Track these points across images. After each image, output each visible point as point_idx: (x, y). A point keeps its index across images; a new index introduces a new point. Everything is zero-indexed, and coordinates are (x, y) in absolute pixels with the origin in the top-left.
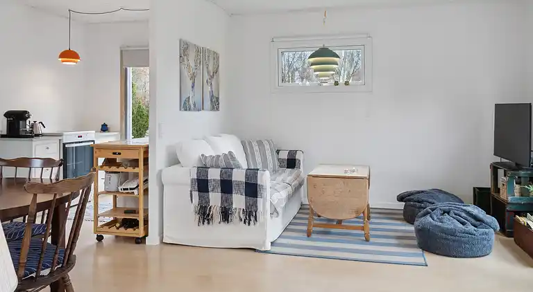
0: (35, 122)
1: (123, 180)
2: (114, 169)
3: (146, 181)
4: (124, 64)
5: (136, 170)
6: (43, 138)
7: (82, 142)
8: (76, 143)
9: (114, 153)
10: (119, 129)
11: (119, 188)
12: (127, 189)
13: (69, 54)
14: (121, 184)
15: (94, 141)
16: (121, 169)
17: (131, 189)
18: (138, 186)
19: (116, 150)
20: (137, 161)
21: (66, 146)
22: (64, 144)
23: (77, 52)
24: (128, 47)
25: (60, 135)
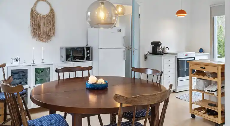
0: (164, 47)
1: (207, 84)
2: (201, 77)
3: (223, 87)
4: (212, 15)
5: (216, 80)
6: (168, 55)
7: (188, 58)
8: (185, 58)
9: (201, 68)
10: (210, 52)
11: (205, 89)
12: (210, 91)
13: (181, 12)
14: (206, 87)
15: (194, 58)
16: (206, 78)
17: (212, 91)
18: (217, 90)
19: (203, 65)
20: (216, 74)
21: (179, 60)
22: (178, 59)
23: (185, 11)
24: (215, 4)
25: (176, 54)
